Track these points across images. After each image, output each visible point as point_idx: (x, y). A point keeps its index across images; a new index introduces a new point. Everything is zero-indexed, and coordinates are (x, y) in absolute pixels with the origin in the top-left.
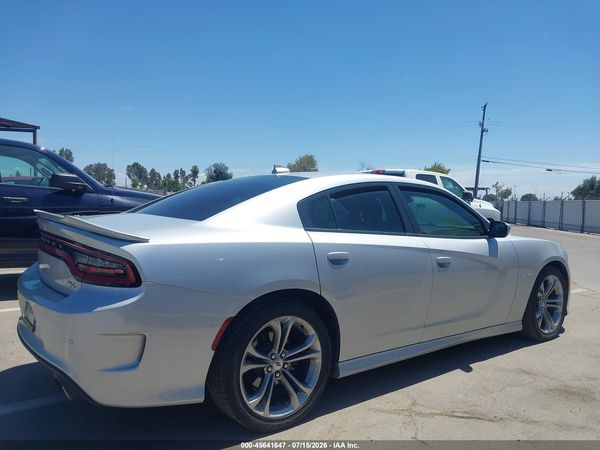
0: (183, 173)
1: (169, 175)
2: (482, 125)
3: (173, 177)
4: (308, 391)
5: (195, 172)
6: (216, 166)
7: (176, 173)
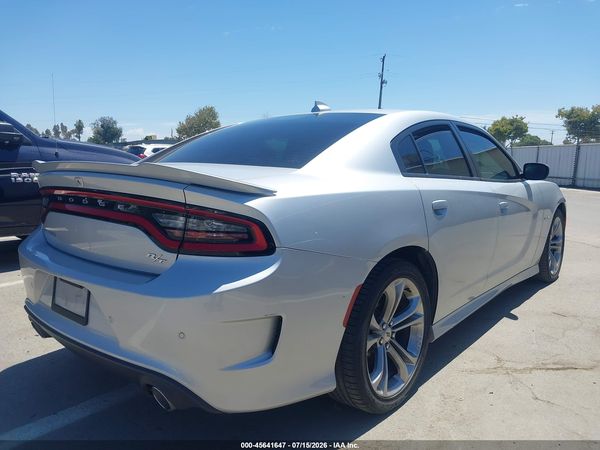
0: (64, 128)
1: (48, 132)
2: (381, 76)
3: (53, 133)
4: (414, 360)
5: (79, 128)
6: (103, 120)
7: (56, 129)
